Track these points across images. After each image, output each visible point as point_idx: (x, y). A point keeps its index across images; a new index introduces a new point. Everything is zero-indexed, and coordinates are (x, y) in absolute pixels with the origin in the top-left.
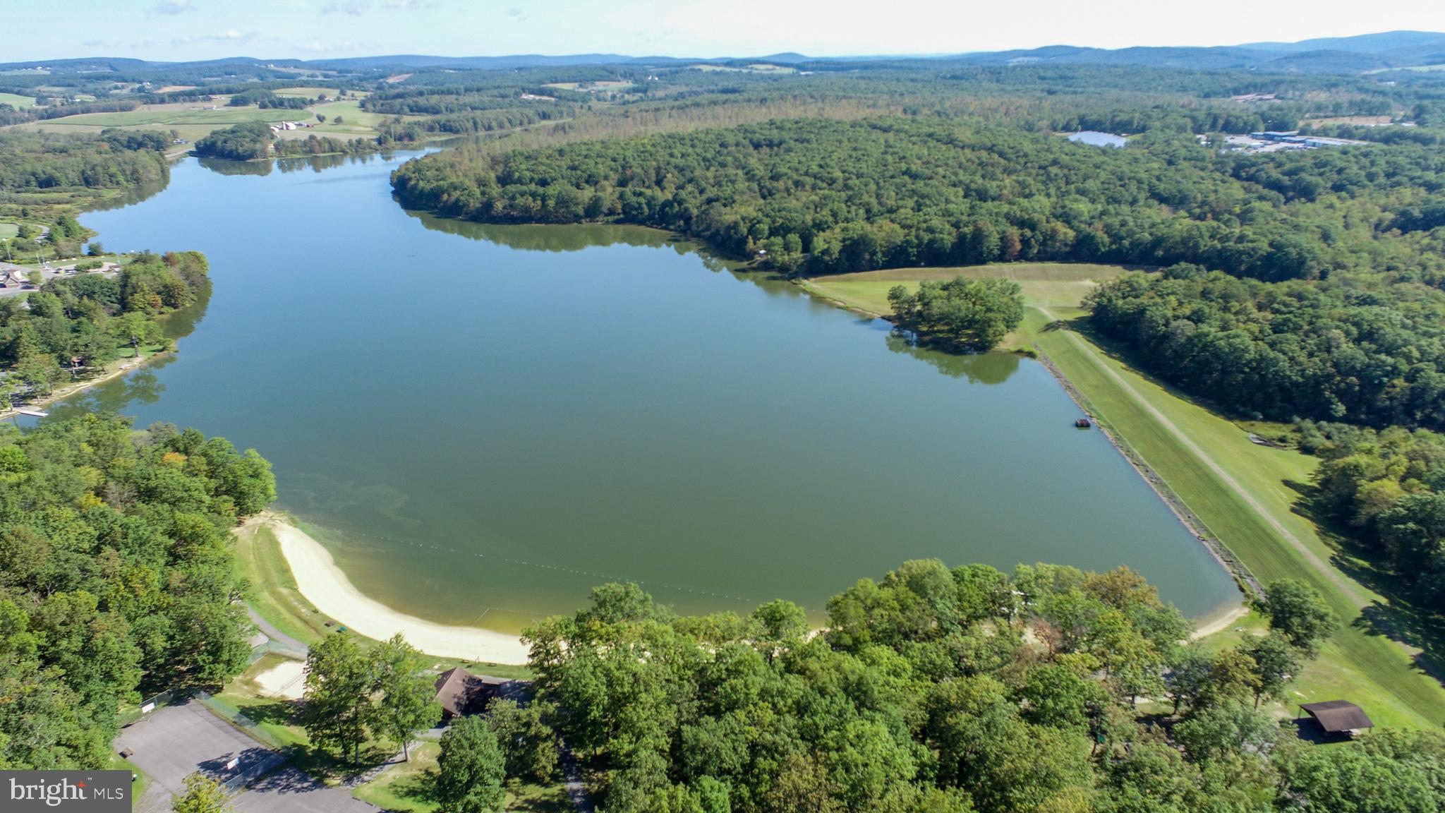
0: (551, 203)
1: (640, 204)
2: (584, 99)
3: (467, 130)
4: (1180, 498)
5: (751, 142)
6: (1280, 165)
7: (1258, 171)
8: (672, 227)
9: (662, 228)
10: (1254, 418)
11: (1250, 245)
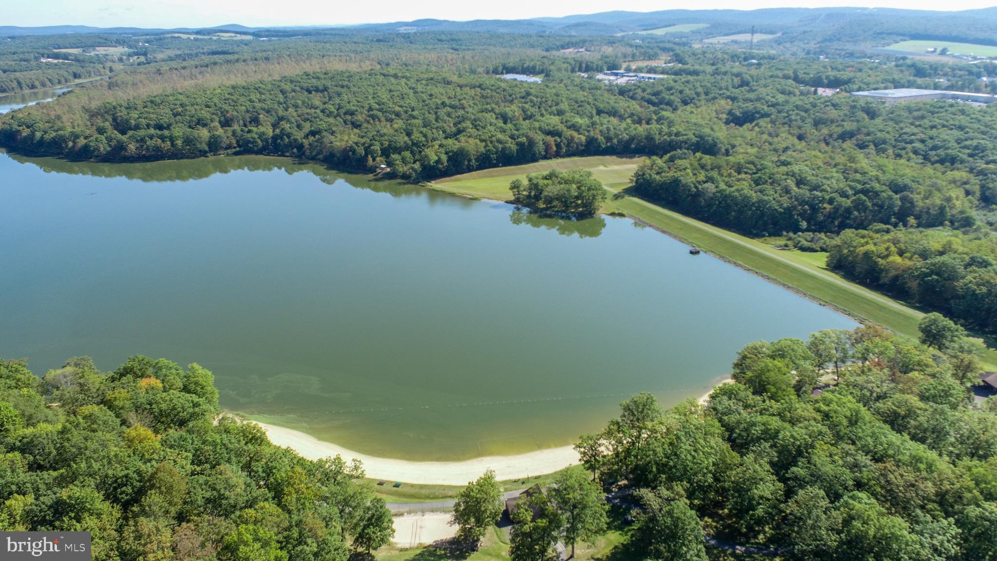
0: (179, 143)
1: (254, 138)
2: (99, 60)
3: (13, 89)
4: (790, 285)
5: (302, 88)
6: (644, 90)
7: (634, 94)
8: (288, 154)
9: (279, 156)
10: (764, 236)
11: (685, 137)
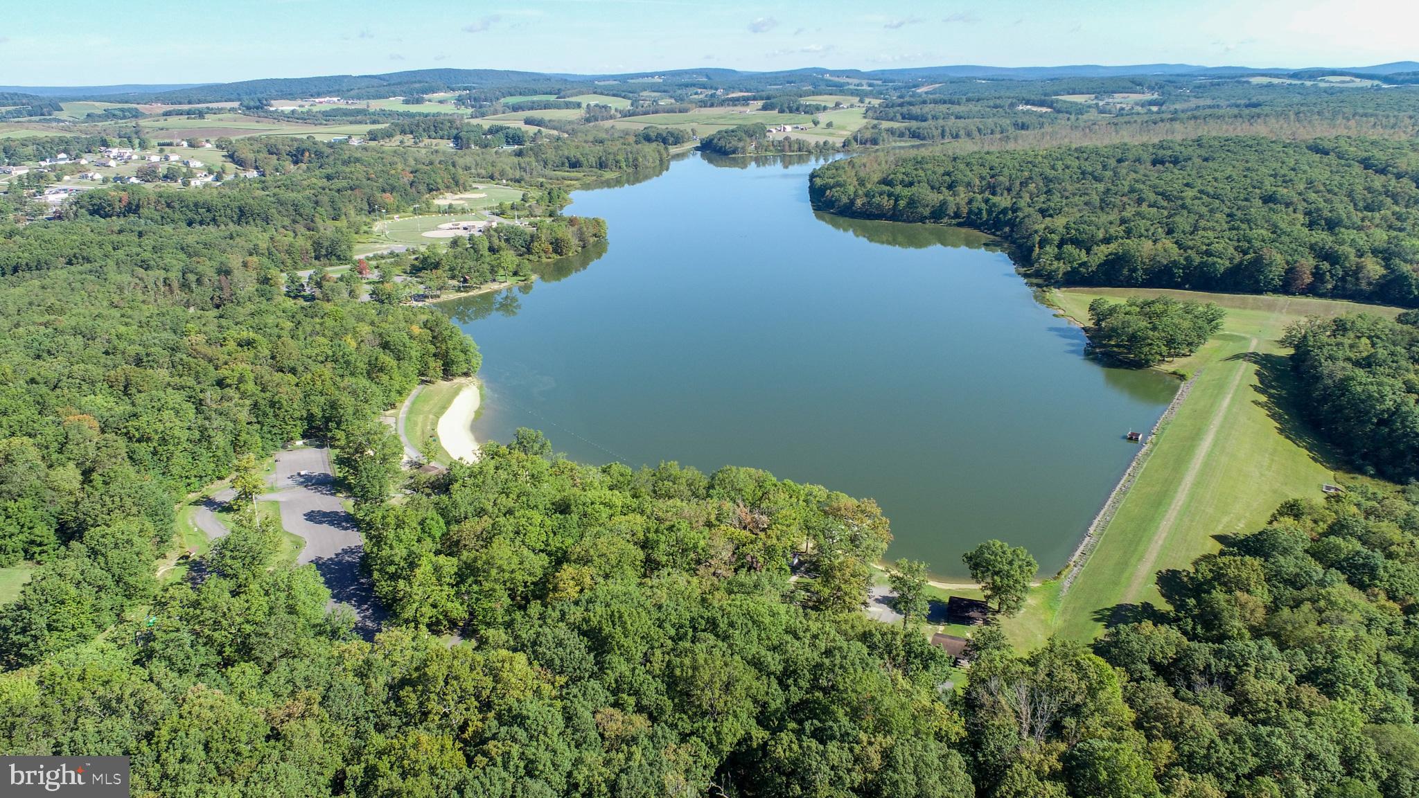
0: (902, 203)
1: (982, 210)
2: (1084, 111)
3: (933, 136)
5: (1154, 157)
8: (998, 233)
9: (990, 234)
